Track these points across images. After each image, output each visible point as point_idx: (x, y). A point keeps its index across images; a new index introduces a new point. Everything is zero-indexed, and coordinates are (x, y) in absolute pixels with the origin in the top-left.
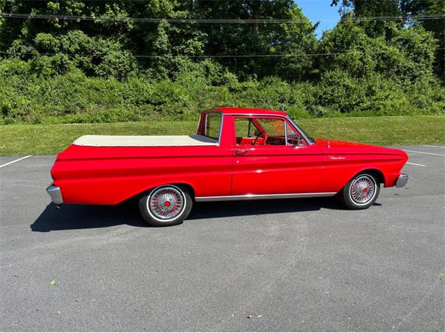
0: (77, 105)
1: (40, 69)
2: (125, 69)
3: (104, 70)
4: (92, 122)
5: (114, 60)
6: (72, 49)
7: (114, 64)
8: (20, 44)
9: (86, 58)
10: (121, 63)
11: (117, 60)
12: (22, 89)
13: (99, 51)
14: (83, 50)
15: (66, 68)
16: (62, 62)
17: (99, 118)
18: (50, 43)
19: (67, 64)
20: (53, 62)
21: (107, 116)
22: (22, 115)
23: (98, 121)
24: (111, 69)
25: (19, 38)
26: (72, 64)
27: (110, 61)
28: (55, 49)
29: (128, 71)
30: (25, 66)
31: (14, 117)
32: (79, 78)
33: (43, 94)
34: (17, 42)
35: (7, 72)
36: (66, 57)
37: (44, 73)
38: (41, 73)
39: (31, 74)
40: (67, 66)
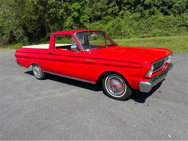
1: (144, 16)
2: (183, 9)
3: (172, 11)
5: (178, 5)
6: (159, 4)
7: (178, 7)
8: (140, 6)
9: (165, 7)
10: (182, 6)
11: (180, 5)
13: (172, 2)
14: (164, 4)
15: (155, 13)
16: (153, 11)
18: (150, 3)
19: (156, 11)
20: (150, 12)
22: (126, 35)
24: (176, 10)
25: (140, 4)
26: (158, 11)
27: (175, 7)
28: (152, 6)
29: (185, 10)
30: (139, 15)
31: (123, 36)
34: (139, 6)
35: (132, 19)
36: (156, 8)
37: (145, 17)
38: (144, 17)
39: (140, 18)
40: (155, 12)
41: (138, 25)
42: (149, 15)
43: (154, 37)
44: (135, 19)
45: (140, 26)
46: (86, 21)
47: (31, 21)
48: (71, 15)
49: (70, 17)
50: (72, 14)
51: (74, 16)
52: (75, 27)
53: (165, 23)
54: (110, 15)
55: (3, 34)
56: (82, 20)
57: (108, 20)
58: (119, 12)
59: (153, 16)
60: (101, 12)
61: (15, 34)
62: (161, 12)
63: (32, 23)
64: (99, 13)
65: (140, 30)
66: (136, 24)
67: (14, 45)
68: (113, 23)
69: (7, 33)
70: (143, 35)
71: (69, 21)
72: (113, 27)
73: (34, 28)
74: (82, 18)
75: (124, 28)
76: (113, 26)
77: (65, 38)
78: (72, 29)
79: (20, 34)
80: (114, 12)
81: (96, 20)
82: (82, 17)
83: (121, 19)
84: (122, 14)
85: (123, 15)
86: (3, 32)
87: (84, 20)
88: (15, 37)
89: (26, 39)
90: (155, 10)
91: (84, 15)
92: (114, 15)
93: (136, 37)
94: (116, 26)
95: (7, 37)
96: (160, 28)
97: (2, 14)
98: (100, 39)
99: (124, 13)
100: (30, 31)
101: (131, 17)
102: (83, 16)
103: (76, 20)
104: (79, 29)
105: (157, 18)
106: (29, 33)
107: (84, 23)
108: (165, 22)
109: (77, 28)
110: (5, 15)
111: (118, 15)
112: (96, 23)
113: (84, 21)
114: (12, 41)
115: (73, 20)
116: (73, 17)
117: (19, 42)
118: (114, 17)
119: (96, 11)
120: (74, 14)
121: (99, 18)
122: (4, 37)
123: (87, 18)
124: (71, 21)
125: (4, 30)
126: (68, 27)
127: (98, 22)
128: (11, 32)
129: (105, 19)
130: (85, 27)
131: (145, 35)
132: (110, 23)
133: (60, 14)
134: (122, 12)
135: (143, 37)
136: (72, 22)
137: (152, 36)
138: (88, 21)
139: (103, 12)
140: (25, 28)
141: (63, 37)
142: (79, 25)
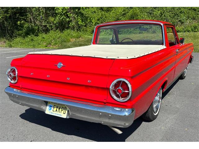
0: (179, 21)
4: (185, 32)
17: (190, 29)
21: (195, 28)
23: (188, 31)
33: (161, 16)
41: (162, 14)
43: (195, 31)
45: (165, 16)
52: (72, 15)
72: (124, 15)
77: (55, 31)
78: (67, 16)
109: (74, 15)
126: (62, 14)
141: (52, 29)
142: (77, 10)
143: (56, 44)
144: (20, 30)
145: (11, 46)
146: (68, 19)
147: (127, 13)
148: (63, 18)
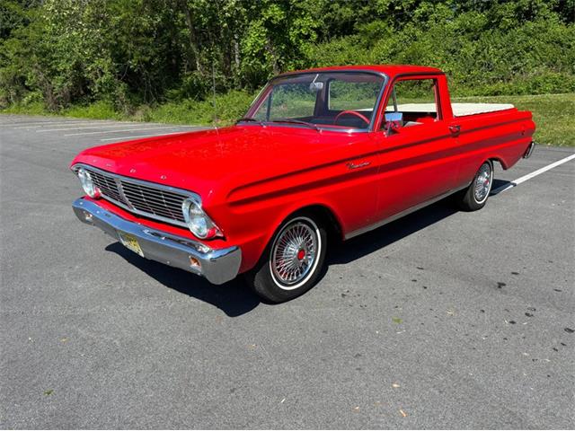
1: (498, 23)
4: (512, 94)
12: (453, 52)
15: (534, 15)
16: (530, 7)
19: (538, 8)
20: (518, 10)
26: (545, 9)
30: (480, 18)
31: (426, 89)
32: (540, 28)
35: (456, 31)
37: (501, 26)
38: (498, 27)
39: (484, 29)
40: (536, 11)
41: (479, 53)
42: (517, 21)
43: (533, 94)
44: (468, 31)
45: (484, 57)
46: (307, 37)
47: (138, 34)
48: (262, 16)
49: (257, 24)
50: (266, 12)
51: (271, 18)
52: (273, 56)
53: (569, 47)
54: (383, 17)
55: (54, 73)
56: (296, 32)
57: (378, 35)
58: (412, 8)
59: (530, 25)
60: (354, 8)
61: (89, 72)
62: (556, 10)
63: (140, 39)
64: (347, 12)
65: (483, 68)
66: (470, 48)
67: (87, 105)
68: (394, 46)
69: (64, 71)
70: (493, 87)
71: (254, 36)
72: (393, 57)
73: (147, 54)
74: (295, 28)
75: (428, 62)
76: (394, 54)
77: (240, 90)
78: (263, 60)
79: (102, 74)
80: (397, 8)
81: (337, 33)
82: (297, 22)
83: (418, 33)
84: (424, 14)
85: (424, 17)
86: (54, 67)
87: (301, 33)
88: (90, 82)
89: (121, 89)
90: (535, 4)
91: (302, 17)
92: (397, 17)
93: (471, 91)
94: (403, 55)
95: (65, 81)
96: (552, 64)
97: (53, 11)
98: (348, 95)
99: (432, 13)
100: (132, 63)
101: (453, 25)
102: (298, 20)
103: (276, 31)
104: (284, 60)
105: (544, 32)
106: (130, 72)
107: (301, 41)
108: (571, 44)
109: (278, 58)
110: (59, 12)
111: (410, 19)
112: (335, 44)
113: (300, 36)
114: (80, 94)
115: (267, 33)
116: (268, 24)
117: (99, 98)
118: (396, 25)
119: (337, 5)
120: (270, 13)
121: (346, 29)
122: (57, 82)
123: (312, 28)
124: (259, 36)
125: (55, 59)
126: (251, 55)
127: (344, 42)
128: (78, 67)
129: (365, 33)
130: (302, 56)
131: (501, 85)
132: (384, 46)
133: (228, 12)
134: (424, 7)
135: (496, 94)
136: (262, 38)
137: (528, 89)
138: (315, 36)
139: (360, 8)
140: (120, 57)
141: (233, 87)
142: (283, 47)
143: (229, 116)
144: (175, 88)
145: (148, 120)
146: (263, 67)
147: (401, 51)
148: (255, 64)
